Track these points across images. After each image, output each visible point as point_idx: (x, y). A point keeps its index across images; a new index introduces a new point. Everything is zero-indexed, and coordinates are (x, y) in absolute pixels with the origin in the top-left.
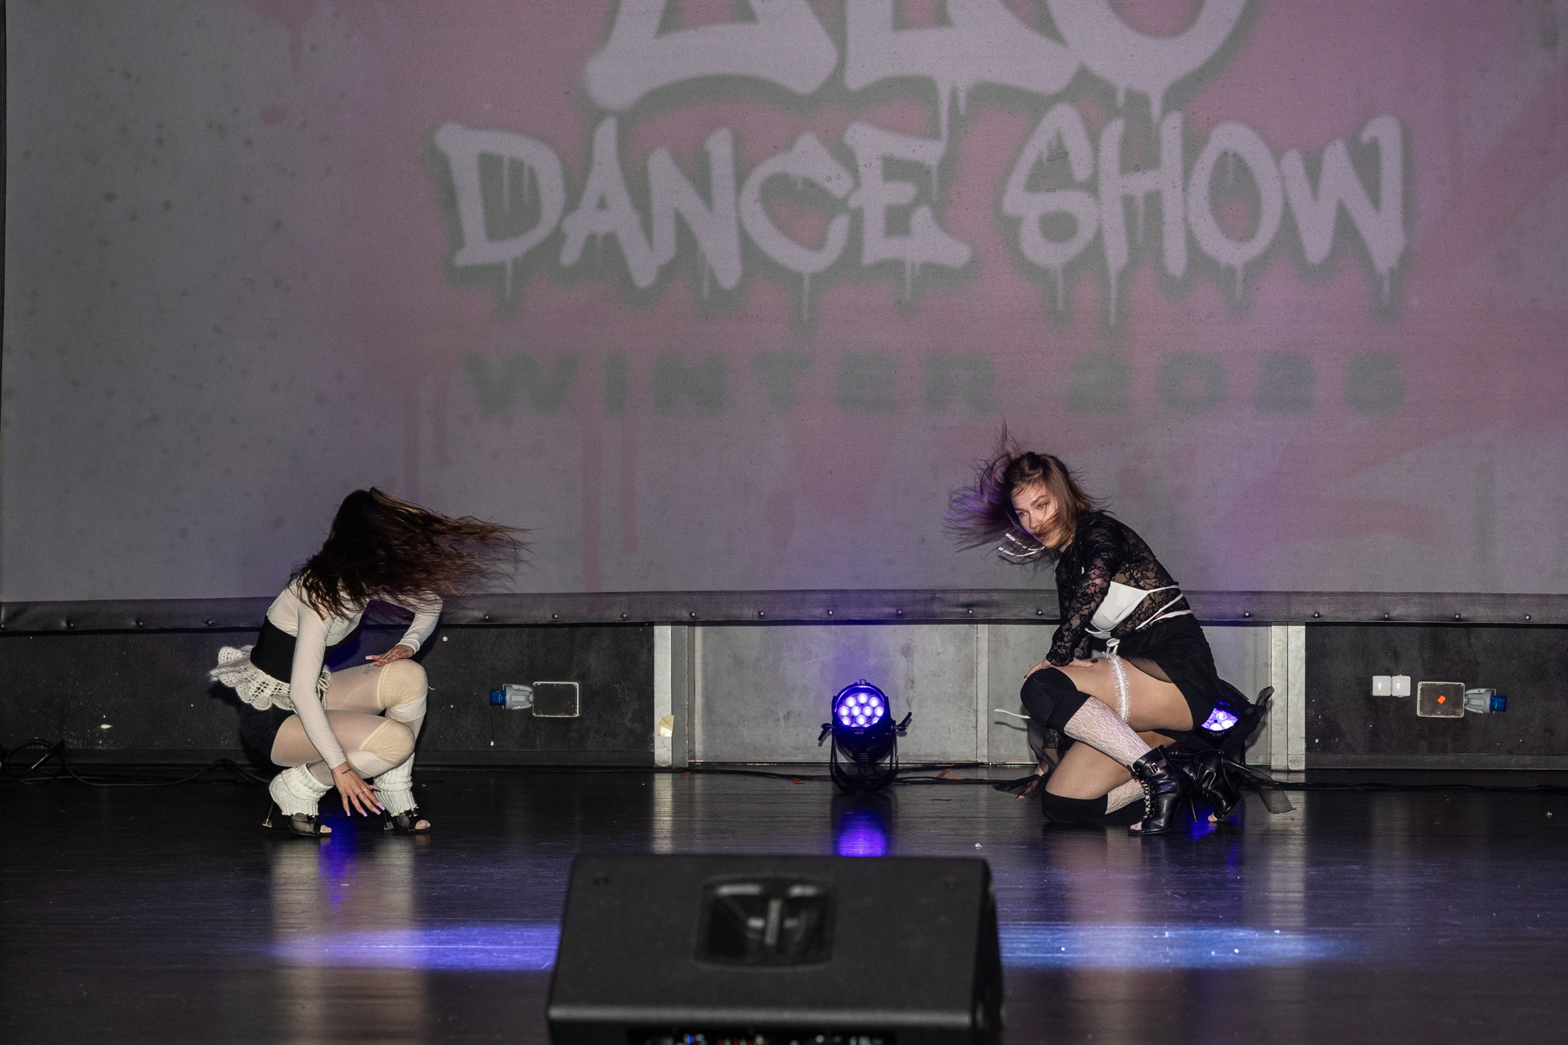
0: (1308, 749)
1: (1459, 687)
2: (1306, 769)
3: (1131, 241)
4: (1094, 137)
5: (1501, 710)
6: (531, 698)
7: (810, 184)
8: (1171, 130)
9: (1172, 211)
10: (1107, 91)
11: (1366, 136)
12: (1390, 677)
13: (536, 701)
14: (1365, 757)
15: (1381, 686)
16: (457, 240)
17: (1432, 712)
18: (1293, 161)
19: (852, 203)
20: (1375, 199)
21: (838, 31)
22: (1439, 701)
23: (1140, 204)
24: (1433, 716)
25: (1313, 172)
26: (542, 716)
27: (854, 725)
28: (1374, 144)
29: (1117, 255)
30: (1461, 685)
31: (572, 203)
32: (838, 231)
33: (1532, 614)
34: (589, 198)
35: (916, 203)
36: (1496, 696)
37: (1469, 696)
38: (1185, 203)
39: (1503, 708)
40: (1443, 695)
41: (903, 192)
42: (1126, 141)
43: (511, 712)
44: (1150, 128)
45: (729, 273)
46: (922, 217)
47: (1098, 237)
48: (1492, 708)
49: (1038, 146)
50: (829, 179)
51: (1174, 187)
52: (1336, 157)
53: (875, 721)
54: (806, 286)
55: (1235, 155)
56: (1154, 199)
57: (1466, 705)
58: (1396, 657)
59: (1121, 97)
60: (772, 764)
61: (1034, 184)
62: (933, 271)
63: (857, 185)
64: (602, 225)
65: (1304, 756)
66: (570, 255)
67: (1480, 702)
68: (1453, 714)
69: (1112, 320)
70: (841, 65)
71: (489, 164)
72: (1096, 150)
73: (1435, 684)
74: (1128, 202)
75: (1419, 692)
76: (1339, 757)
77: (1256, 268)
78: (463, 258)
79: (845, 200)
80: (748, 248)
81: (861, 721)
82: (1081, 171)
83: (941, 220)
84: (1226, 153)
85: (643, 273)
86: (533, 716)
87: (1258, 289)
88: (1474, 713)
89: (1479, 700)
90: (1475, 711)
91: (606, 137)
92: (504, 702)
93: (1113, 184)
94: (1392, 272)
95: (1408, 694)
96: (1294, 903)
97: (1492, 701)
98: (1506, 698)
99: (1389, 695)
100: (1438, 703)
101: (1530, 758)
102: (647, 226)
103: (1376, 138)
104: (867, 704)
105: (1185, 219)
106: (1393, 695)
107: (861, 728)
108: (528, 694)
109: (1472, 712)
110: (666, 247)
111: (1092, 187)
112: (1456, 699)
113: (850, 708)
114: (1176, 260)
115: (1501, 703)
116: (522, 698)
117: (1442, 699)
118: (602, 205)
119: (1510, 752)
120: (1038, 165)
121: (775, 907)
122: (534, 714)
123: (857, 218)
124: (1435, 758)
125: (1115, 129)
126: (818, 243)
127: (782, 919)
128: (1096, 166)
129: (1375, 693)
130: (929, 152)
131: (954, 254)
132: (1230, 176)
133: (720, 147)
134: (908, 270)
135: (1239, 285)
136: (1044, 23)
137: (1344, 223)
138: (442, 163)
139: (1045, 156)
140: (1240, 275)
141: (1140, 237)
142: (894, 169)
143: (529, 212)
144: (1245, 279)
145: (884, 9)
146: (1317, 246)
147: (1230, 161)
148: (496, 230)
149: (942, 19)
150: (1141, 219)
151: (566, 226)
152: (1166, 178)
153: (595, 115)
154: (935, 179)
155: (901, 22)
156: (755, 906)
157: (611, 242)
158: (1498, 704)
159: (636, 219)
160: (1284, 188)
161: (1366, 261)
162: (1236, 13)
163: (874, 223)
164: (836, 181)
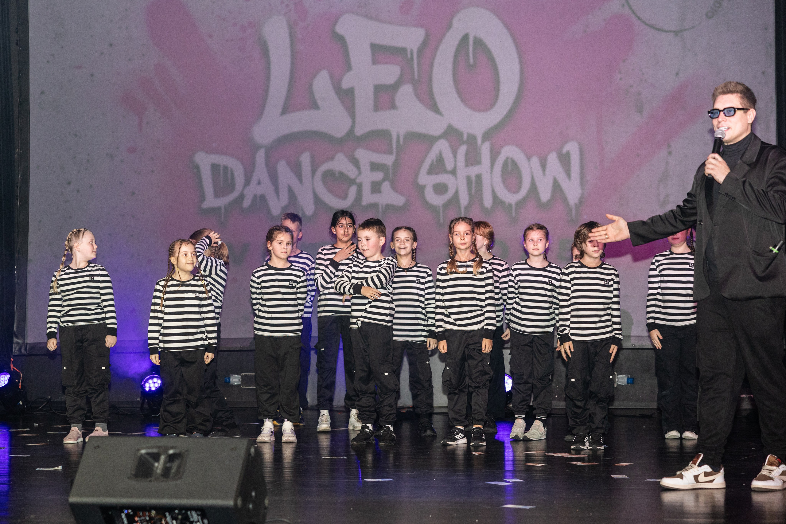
3: (470, 194)
4: (455, 153)
6: (240, 380)
7: (341, 174)
8: (485, 149)
9: (486, 181)
10: (459, 134)
11: (564, 151)
13: (242, 382)
16: (203, 197)
18: (535, 160)
19: (358, 181)
20: (569, 176)
21: (351, 111)
23: (474, 180)
25: (543, 165)
26: (245, 387)
28: (568, 153)
29: (464, 200)
31: (247, 183)
32: (352, 192)
33: (635, 343)
34: (254, 181)
35: (383, 180)
36: (631, 378)
38: (492, 178)
39: (632, 383)
41: (378, 176)
42: (467, 154)
43: (233, 386)
44: (477, 148)
45: (309, 209)
46: (386, 186)
47: (456, 193)
48: (628, 382)
49: (432, 156)
50: (348, 171)
51: (487, 172)
52: (553, 159)
55: (511, 159)
56: (479, 177)
59: (465, 137)
60: (338, 407)
61: (432, 171)
62: (390, 208)
63: (360, 173)
64: (259, 191)
66: (247, 203)
67: (623, 380)
70: (353, 126)
72: (455, 157)
74: (468, 178)
77: (520, 204)
78: (205, 205)
79: (355, 179)
80: (317, 199)
82: (449, 167)
83: (394, 188)
84: (507, 158)
85: (276, 209)
87: (521, 212)
90: (622, 384)
91: (260, 156)
92: (229, 382)
93: (463, 171)
94: (576, 205)
96: (520, 460)
97: (628, 380)
98: (635, 378)
101: (645, 402)
102: (277, 191)
103: (568, 151)
105: (492, 185)
108: (239, 378)
109: (620, 384)
110: (284, 200)
111: (453, 172)
114: (488, 201)
115: (632, 381)
116: (237, 380)
118: (259, 183)
119: (636, 401)
120: (432, 164)
121: (163, 458)
122: (242, 387)
123: (360, 187)
125: (463, 149)
126: (345, 197)
127: (165, 462)
128: (455, 164)
130: (389, 160)
131: (399, 200)
132: (510, 168)
133: (305, 159)
134: (380, 206)
135: (514, 211)
136: (434, 107)
137: (556, 186)
138: (197, 167)
139: (435, 160)
140: (514, 207)
141: (473, 192)
142: (375, 167)
143: (230, 186)
144: (516, 209)
145: (371, 103)
146: (545, 195)
147: (510, 161)
148: (218, 194)
149: (393, 107)
150: (474, 185)
151: (245, 192)
152: (484, 168)
153: (256, 148)
154: (391, 170)
155: (376, 108)
156: (156, 457)
157: (263, 198)
158: (630, 381)
159: (272, 188)
160: (532, 172)
161: (565, 199)
162: (511, 101)
163: (367, 188)
164: (351, 172)
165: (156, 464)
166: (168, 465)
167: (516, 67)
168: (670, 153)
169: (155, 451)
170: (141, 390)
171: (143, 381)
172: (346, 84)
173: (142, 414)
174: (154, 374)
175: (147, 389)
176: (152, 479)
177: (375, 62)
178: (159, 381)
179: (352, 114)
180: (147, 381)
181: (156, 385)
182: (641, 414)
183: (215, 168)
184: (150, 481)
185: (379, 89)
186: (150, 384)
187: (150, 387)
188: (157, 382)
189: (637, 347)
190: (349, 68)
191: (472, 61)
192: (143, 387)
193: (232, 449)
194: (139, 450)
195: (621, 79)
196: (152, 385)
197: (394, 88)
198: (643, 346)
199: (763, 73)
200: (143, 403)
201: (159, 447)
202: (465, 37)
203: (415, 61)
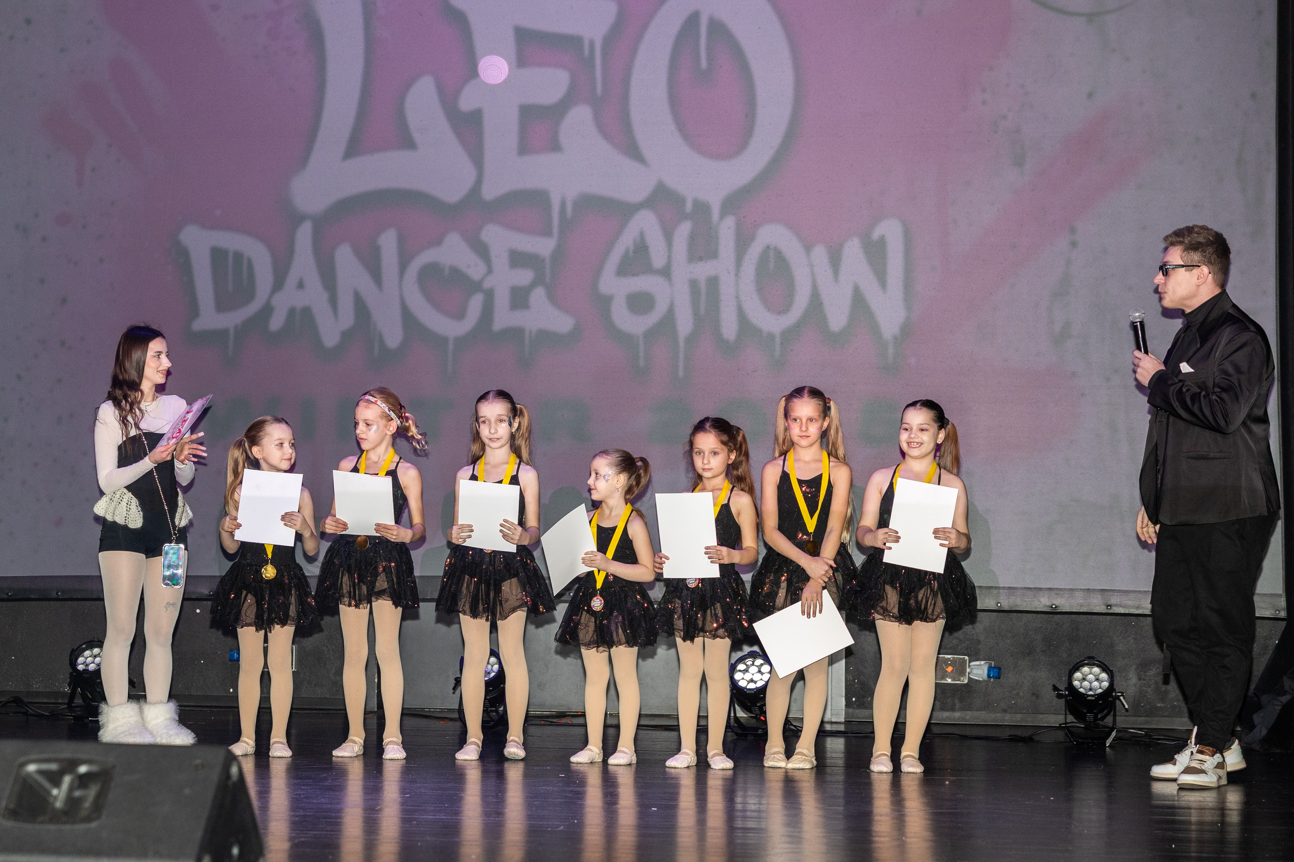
0: (847, 706)
1: (964, 660)
2: (845, 721)
3: (696, 313)
4: (668, 237)
5: (996, 678)
7: (455, 271)
8: (727, 229)
9: (727, 290)
10: (679, 200)
11: (876, 234)
16: (194, 311)
17: (943, 678)
18: (820, 253)
19: (487, 285)
20: (883, 283)
21: (476, 155)
22: (947, 670)
23: (703, 287)
24: (943, 682)
25: (835, 261)
28: (882, 241)
29: (684, 325)
30: (965, 658)
31: (278, 285)
32: (475, 305)
33: (1003, 602)
34: (291, 282)
35: (534, 285)
36: (994, 667)
37: (972, 667)
38: (737, 284)
39: (998, 677)
40: (950, 665)
41: (524, 277)
42: (692, 238)
44: (711, 228)
45: (393, 337)
46: (538, 296)
47: (671, 311)
48: (989, 676)
49: (626, 241)
50: (469, 267)
51: (729, 273)
52: (853, 251)
53: (493, 674)
54: (451, 346)
55: (775, 248)
56: (713, 282)
57: (969, 673)
59: (689, 206)
60: (442, 710)
61: (624, 270)
62: (545, 337)
63: (490, 271)
64: (299, 300)
65: (844, 711)
66: (276, 323)
67: (979, 672)
68: (959, 680)
69: (681, 373)
70: (479, 181)
71: (218, 255)
72: (670, 245)
73: (944, 657)
74: (693, 284)
77: (790, 334)
78: (198, 325)
79: (480, 282)
80: (408, 318)
82: (658, 260)
83: (552, 298)
84: (768, 247)
85: (330, 335)
87: (792, 350)
88: (977, 680)
89: (979, 670)
90: (977, 678)
91: (304, 234)
93: (683, 271)
94: (895, 338)
97: (989, 671)
98: (1000, 669)
100: (947, 672)
101: (1019, 715)
102: (333, 302)
103: (883, 236)
105: (737, 298)
109: (974, 679)
110: (347, 318)
111: (666, 272)
112: (960, 669)
114: (729, 328)
115: (996, 672)
117: (950, 669)
119: (1005, 711)
120: (626, 256)
123: (489, 295)
124: (946, 714)
125: (684, 229)
126: (459, 314)
128: (669, 257)
130: (544, 247)
131: (562, 323)
132: (772, 266)
133: (388, 242)
134: (527, 334)
135: (778, 347)
136: (633, 151)
137: (859, 300)
138: (184, 254)
139: (632, 248)
140: (778, 340)
141: (702, 310)
142: (518, 259)
143: (246, 292)
144: (782, 344)
145: (512, 139)
146: (837, 319)
147: (772, 253)
148: (222, 305)
149: (555, 146)
150: (703, 298)
151: (275, 302)
152: (722, 266)
153: (296, 219)
154: (548, 267)
155: (524, 149)
157: (307, 312)
158: (994, 673)
159: (325, 296)
160: (813, 274)
161: (875, 329)
162: (776, 140)
163: (502, 300)
164: (474, 268)
165: (57, 792)
167: (787, 76)
168: (1074, 244)
170: (69, 670)
171: (74, 653)
172: (467, 101)
173: (70, 716)
175: (81, 668)
177: (524, 62)
179: (478, 160)
180: (81, 653)
182: (1013, 736)
185: (529, 113)
186: (86, 658)
187: (86, 665)
189: (1006, 608)
190: (472, 72)
191: (704, 64)
192: (73, 665)
195: (984, 103)
196: (90, 661)
197: (558, 111)
198: (1017, 606)
200: (72, 696)
202: (693, 19)
203: (598, 62)
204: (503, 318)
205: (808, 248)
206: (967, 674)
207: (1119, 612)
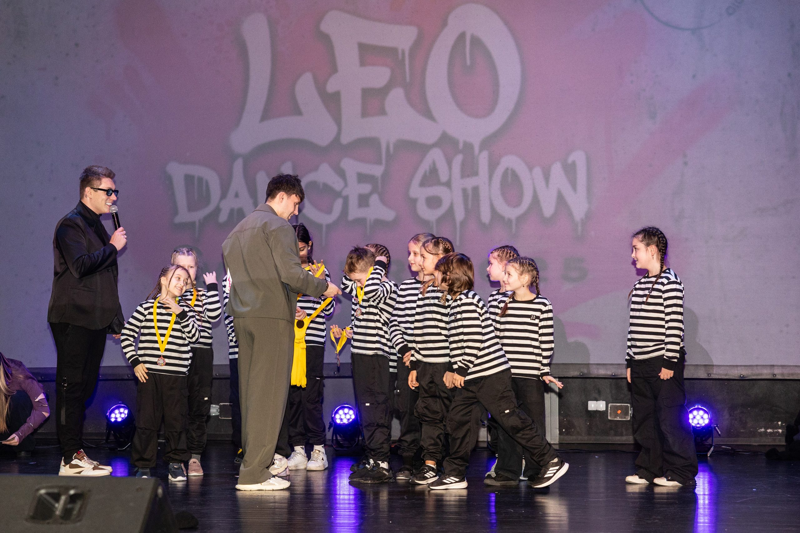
0: (560, 434)
1: (627, 407)
2: (559, 443)
3: (466, 208)
4: (449, 163)
6: (219, 410)
7: (326, 185)
8: (483, 159)
9: (484, 194)
10: (454, 142)
11: (570, 160)
12: (596, 402)
13: (220, 412)
14: (586, 438)
15: (593, 406)
16: (175, 212)
17: (615, 417)
18: (538, 171)
19: (344, 193)
20: (574, 187)
21: (337, 118)
23: (470, 192)
24: (615, 419)
25: (547, 177)
26: (223, 418)
27: (342, 423)
28: (574, 164)
29: (460, 214)
30: (628, 405)
31: (223, 196)
32: (338, 204)
34: (231, 193)
35: (371, 193)
38: (490, 190)
40: (620, 409)
41: (366, 188)
42: (463, 165)
44: (474, 158)
46: (374, 199)
47: (451, 207)
49: (425, 167)
50: (334, 183)
51: (485, 184)
52: (557, 170)
53: (351, 420)
54: (324, 229)
55: (512, 169)
56: (476, 189)
58: (599, 392)
59: (461, 146)
61: (423, 184)
62: (379, 223)
63: (346, 185)
64: (236, 204)
65: (558, 437)
66: (223, 217)
68: (625, 418)
70: (339, 133)
72: (450, 168)
73: (617, 405)
74: (464, 191)
75: (609, 408)
76: (574, 437)
77: (520, 219)
78: (177, 219)
79: (341, 192)
81: (345, 421)
82: (444, 178)
83: (383, 201)
84: (507, 169)
86: (219, 419)
87: (522, 228)
91: (238, 166)
93: (458, 183)
94: (582, 220)
95: (604, 409)
99: (596, 410)
100: (618, 413)
103: (574, 161)
104: (348, 413)
105: (490, 198)
106: (598, 410)
107: (344, 423)
108: (217, 408)
111: (448, 184)
112: (626, 411)
113: (340, 415)
114: (486, 216)
116: (216, 411)
117: (619, 412)
118: (237, 195)
120: (425, 175)
121: (63, 498)
123: (346, 200)
124: (618, 438)
125: (459, 158)
126: (329, 211)
127: (66, 503)
128: (450, 176)
129: (590, 409)
130: (377, 171)
131: (388, 215)
132: (510, 179)
133: (287, 169)
134: (368, 222)
135: (514, 227)
136: (428, 114)
137: (561, 199)
138: (169, 179)
139: (428, 171)
140: (514, 223)
141: (470, 206)
142: (362, 178)
143: (206, 199)
144: (516, 225)
145: (358, 108)
146: (548, 209)
147: (510, 172)
148: (191, 208)
149: (382, 112)
150: (470, 198)
151: (222, 205)
152: (481, 180)
153: (233, 157)
154: (380, 182)
155: (365, 114)
156: (56, 497)
157: (240, 210)
159: (251, 201)
160: (534, 184)
161: (570, 214)
162: (512, 106)
163: (353, 202)
164: (336, 183)
165: (57, 505)
166: (69, 506)
167: (518, 69)
168: (686, 163)
169: (56, 491)
170: (106, 421)
171: (109, 411)
172: (331, 87)
173: (107, 447)
174: (120, 404)
175: (113, 420)
176: (50, 521)
177: (363, 63)
178: (126, 412)
179: (338, 120)
180: (113, 411)
181: (123, 416)
183: (189, 179)
184: (48, 523)
185: (367, 93)
186: (116, 414)
187: (116, 418)
188: (123, 413)
190: (334, 69)
191: (468, 62)
192: (109, 418)
193: (137, 490)
194: (38, 490)
195: (632, 82)
196: (118, 416)
197: (384, 91)
199: (789, 75)
200: (108, 435)
201: (60, 487)
202: (462, 36)
203: (407, 62)
204: (354, 212)
205: (531, 169)
206: (629, 414)
207: (715, 378)
